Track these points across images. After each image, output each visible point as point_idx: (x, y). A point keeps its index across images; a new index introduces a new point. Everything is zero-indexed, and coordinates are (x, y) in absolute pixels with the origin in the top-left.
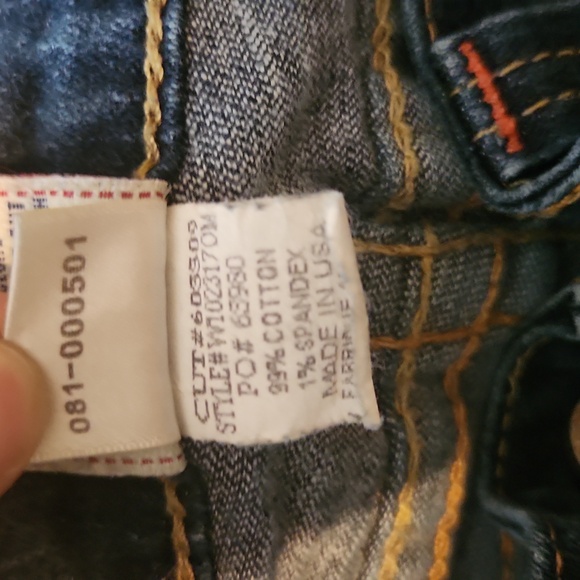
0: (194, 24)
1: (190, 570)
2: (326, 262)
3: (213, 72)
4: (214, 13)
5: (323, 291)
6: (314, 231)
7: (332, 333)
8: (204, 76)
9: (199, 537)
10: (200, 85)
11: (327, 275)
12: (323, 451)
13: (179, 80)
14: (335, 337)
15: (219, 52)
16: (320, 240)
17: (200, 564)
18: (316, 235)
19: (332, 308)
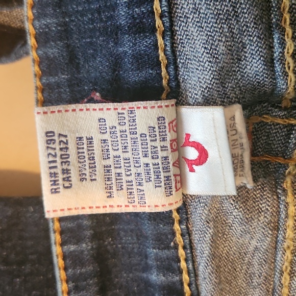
0: (176, 38)
1: (181, 238)
2: (235, 130)
3: (185, 59)
4: (183, 31)
5: (234, 140)
6: (230, 119)
7: (237, 155)
8: (181, 61)
9: (183, 227)
10: (181, 64)
11: (235, 134)
12: (237, 202)
13: (173, 64)
14: (238, 156)
15: (186, 49)
16: (233, 122)
17: (185, 236)
18: (232, 120)
19: (237, 146)
